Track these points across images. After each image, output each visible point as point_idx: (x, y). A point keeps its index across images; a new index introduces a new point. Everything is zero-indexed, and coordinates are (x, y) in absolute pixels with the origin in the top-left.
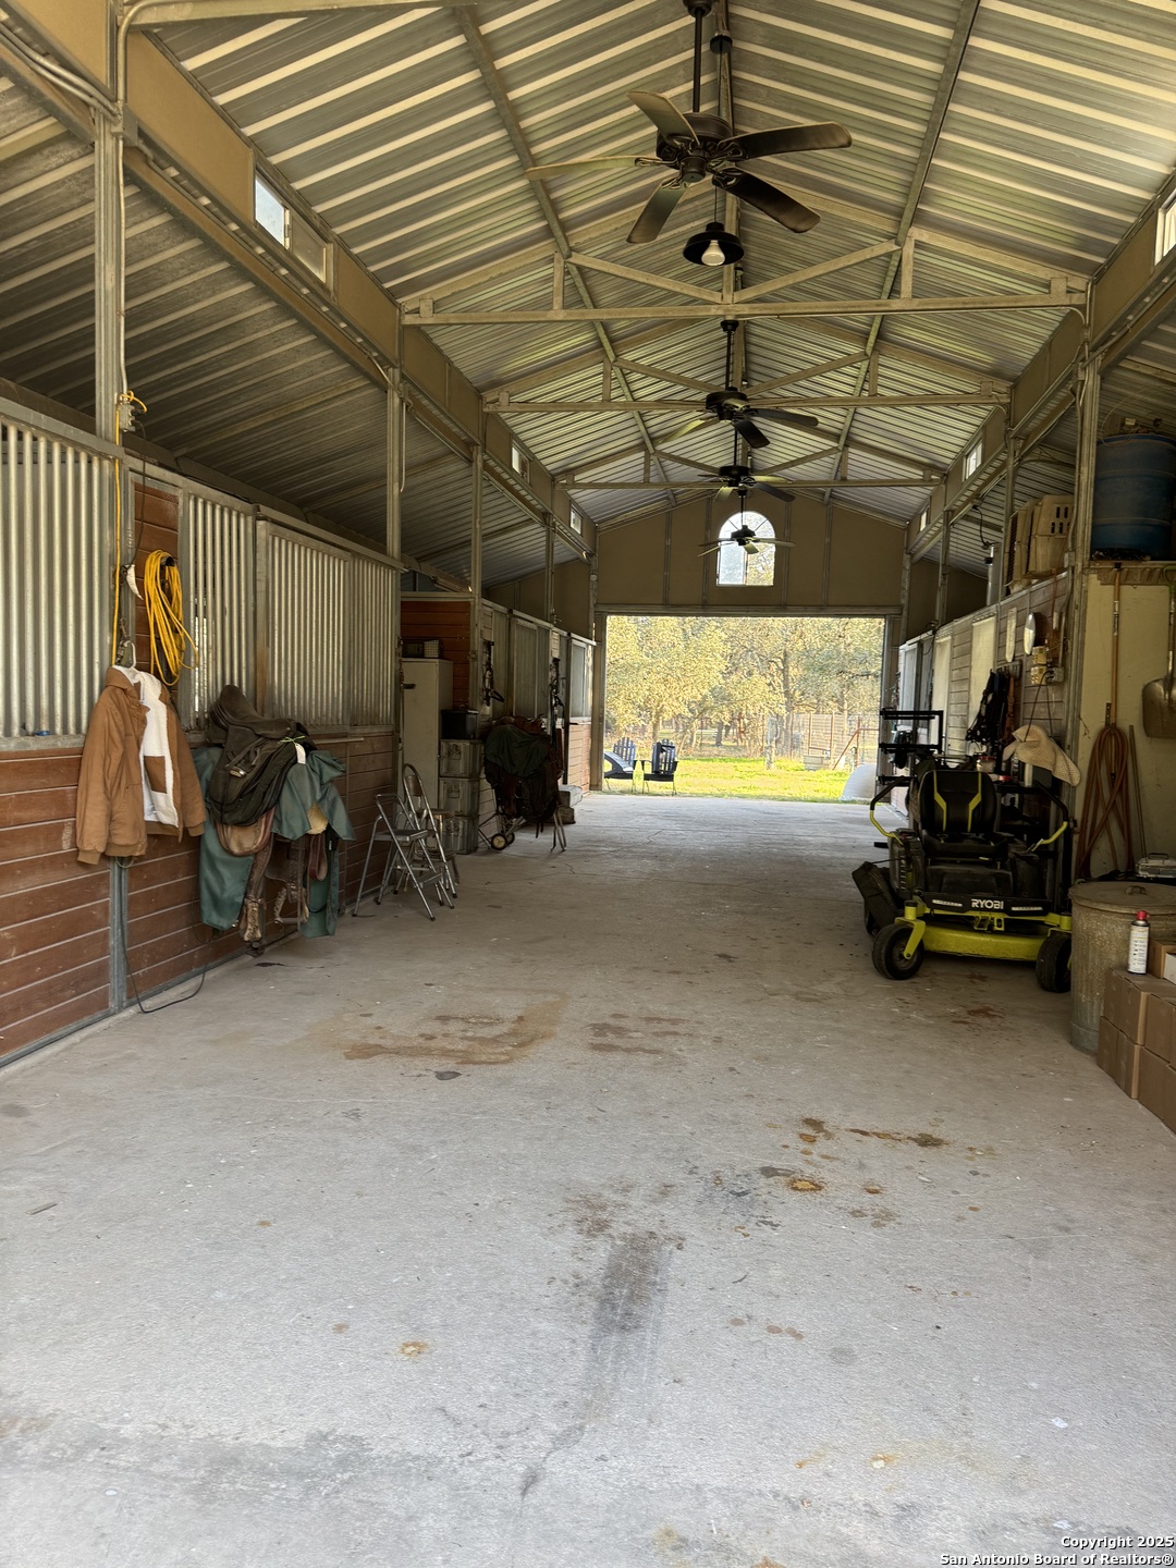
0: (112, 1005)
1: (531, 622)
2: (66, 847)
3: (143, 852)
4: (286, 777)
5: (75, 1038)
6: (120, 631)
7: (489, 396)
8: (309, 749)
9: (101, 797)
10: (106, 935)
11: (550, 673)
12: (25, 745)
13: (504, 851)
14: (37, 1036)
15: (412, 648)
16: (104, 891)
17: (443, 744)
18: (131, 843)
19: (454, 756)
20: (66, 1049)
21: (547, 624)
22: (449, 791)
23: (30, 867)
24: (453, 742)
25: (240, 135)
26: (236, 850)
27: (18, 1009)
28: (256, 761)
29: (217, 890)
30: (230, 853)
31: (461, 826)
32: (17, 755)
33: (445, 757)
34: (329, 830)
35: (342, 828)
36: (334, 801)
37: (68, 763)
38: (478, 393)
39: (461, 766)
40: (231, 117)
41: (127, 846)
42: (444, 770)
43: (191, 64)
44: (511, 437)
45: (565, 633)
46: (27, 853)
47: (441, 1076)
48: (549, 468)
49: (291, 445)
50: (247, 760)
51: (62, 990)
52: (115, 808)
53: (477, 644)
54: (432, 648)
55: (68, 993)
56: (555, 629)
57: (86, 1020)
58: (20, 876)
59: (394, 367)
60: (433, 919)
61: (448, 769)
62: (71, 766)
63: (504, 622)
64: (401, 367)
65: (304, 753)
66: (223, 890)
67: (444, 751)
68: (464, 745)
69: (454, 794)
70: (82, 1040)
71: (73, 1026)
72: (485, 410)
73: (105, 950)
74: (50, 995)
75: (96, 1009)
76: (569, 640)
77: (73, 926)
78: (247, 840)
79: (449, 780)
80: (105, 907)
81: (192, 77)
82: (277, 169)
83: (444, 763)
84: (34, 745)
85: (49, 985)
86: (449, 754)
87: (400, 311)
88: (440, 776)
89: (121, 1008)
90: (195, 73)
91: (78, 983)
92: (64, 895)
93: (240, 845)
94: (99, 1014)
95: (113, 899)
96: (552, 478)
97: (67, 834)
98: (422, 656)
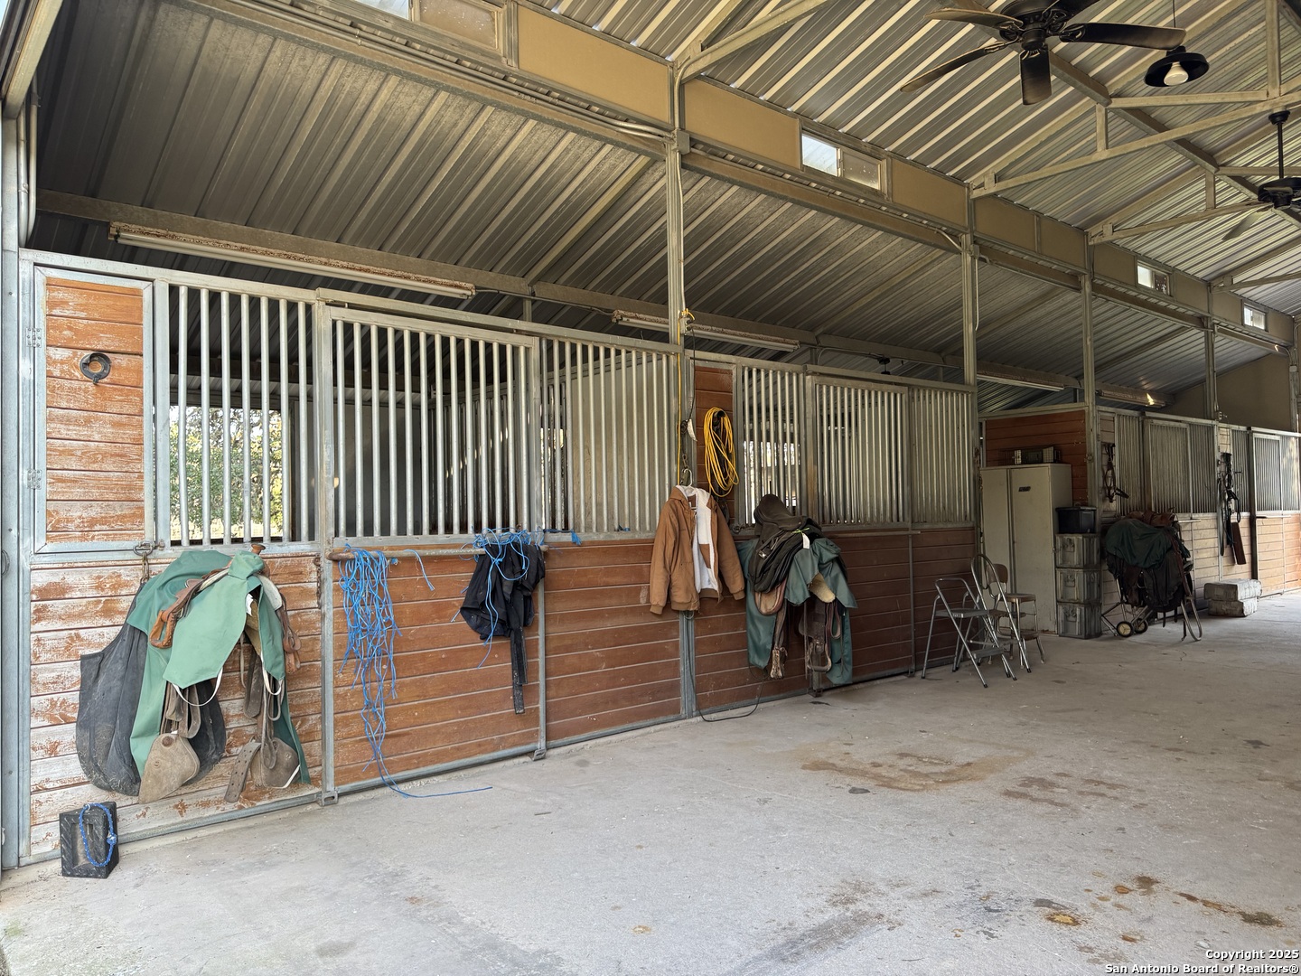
0: (683, 712)
1: (1180, 421)
2: (643, 601)
3: (696, 608)
4: (793, 558)
5: (652, 729)
6: (681, 463)
7: (1093, 231)
8: (812, 538)
9: (662, 570)
10: (677, 663)
11: (1218, 469)
12: (610, 536)
13: (1130, 638)
14: (623, 722)
15: (1032, 455)
16: (675, 634)
17: (1058, 538)
18: (685, 601)
19: (1068, 549)
20: (642, 735)
21: (1209, 422)
22: (1066, 581)
23: (614, 613)
24: (1067, 537)
25: (787, 113)
26: (764, 611)
27: (607, 703)
28: (774, 547)
29: (756, 640)
30: (761, 613)
31: (1078, 613)
32: (604, 543)
33: (1061, 550)
34: (836, 600)
35: (846, 600)
36: (836, 577)
37: (644, 548)
38: (1082, 231)
39: (1075, 557)
40: (776, 105)
41: (682, 603)
42: (1059, 562)
43: (735, 85)
44: (1136, 258)
45: (1243, 428)
46: (613, 604)
47: (853, 791)
48: (1200, 275)
49: (906, 309)
50: (769, 546)
51: (641, 696)
52: (673, 578)
53: (1094, 446)
54: (1049, 453)
55: (647, 698)
56: (1221, 425)
57: (661, 719)
58: (608, 618)
59: (966, 234)
60: (986, 686)
61: (1064, 561)
62: (643, 550)
63: (1134, 425)
64: (972, 232)
65: (809, 541)
66: (760, 640)
67: (1059, 544)
68: (1077, 538)
69: (1070, 584)
70: (655, 732)
71: (651, 721)
72: (1091, 243)
73: (677, 673)
74: (631, 697)
75: (668, 712)
76: (1248, 436)
77: (650, 654)
78: (769, 603)
79: (1065, 571)
80: (676, 645)
81: (741, 91)
82: (825, 124)
83: (1059, 555)
84: (617, 537)
85: (631, 691)
86: (1064, 547)
87: (968, 188)
88: (1056, 567)
89: (691, 716)
90: (741, 89)
91: (655, 693)
92: (641, 634)
93: (766, 607)
94: (672, 717)
95: (681, 639)
96: (1208, 284)
97: (643, 594)
98: (1041, 461)
